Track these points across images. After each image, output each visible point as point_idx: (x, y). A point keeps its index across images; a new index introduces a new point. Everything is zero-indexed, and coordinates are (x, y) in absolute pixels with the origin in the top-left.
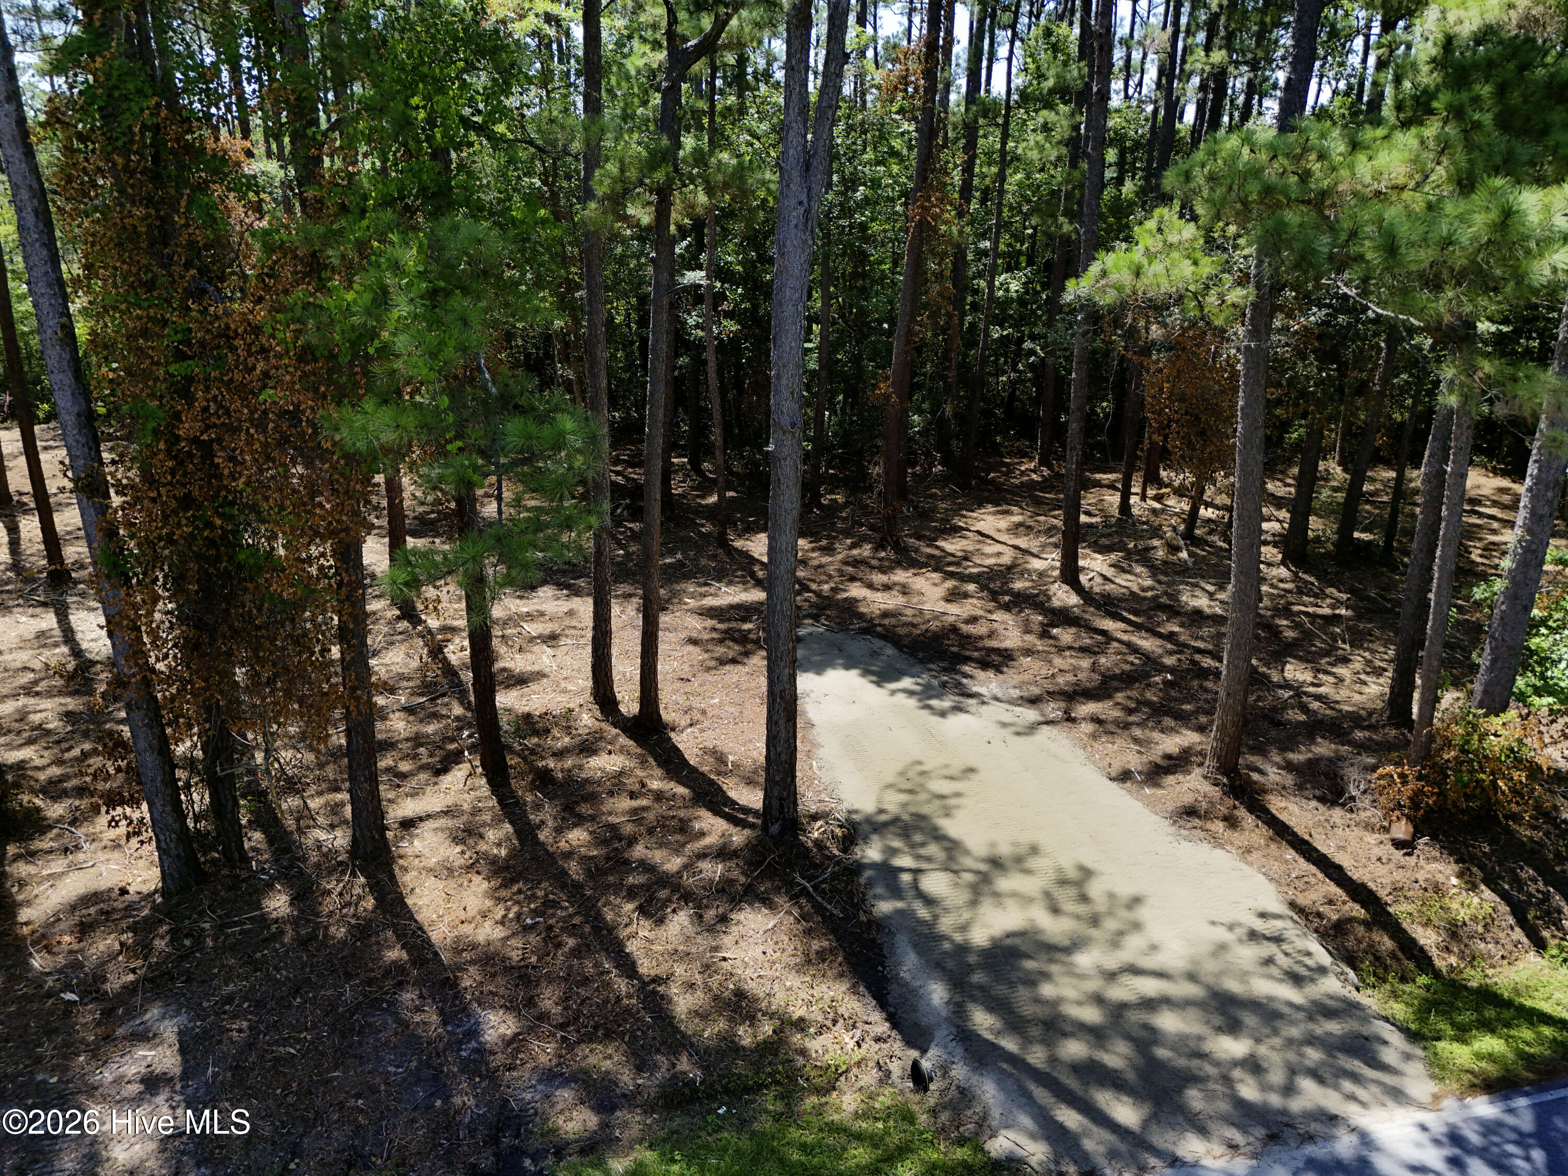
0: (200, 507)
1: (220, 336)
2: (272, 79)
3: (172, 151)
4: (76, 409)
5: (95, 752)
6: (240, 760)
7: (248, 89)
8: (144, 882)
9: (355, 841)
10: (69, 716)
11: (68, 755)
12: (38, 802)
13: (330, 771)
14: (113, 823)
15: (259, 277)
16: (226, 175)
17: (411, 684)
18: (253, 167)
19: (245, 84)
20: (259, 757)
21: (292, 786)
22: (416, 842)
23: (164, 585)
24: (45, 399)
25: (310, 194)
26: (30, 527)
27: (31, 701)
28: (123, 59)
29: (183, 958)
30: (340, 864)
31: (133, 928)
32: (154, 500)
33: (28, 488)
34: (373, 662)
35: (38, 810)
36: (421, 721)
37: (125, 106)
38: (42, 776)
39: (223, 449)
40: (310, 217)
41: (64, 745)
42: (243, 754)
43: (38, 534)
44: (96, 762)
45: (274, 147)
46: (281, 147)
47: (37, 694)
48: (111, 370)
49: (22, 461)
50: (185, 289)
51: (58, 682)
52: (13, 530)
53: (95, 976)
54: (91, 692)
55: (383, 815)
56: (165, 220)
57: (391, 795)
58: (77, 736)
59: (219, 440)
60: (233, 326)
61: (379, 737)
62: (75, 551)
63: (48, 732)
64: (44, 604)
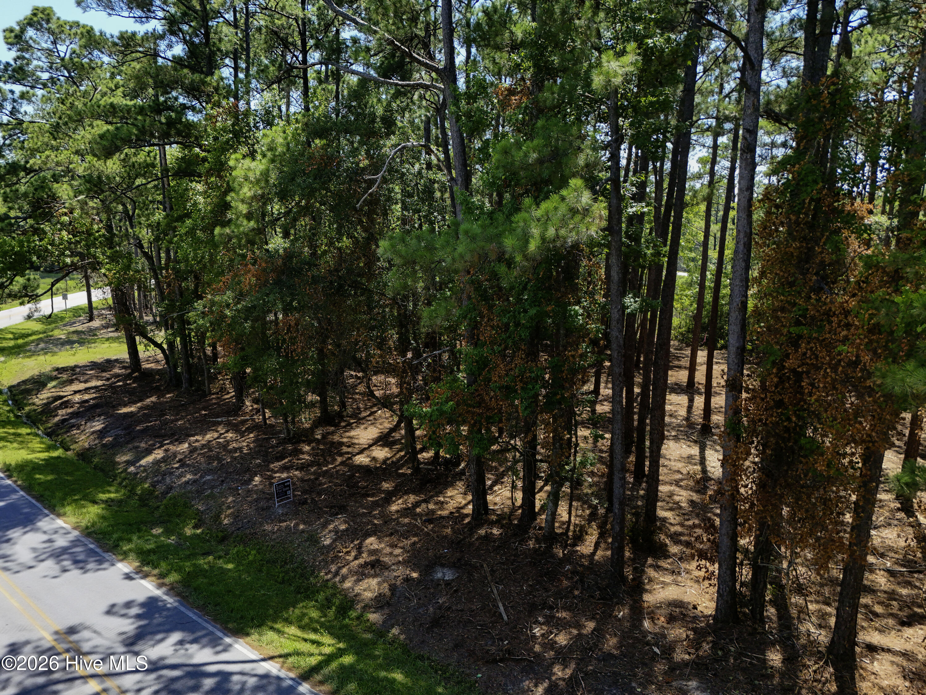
0: (786, 408)
1: (824, 314)
2: (897, 169)
3: (825, 212)
4: (737, 345)
5: (699, 526)
6: (774, 561)
7: (879, 175)
8: (706, 607)
9: (832, 641)
10: (692, 503)
11: (687, 523)
12: (667, 541)
13: (827, 591)
14: (699, 568)
15: (858, 283)
16: (853, 224)
17: (897, 556)
18: (870, 220)
19: (878, 173)
20: (785, 565)
21: (800, 590)
22: (875, 663)
23: (756, 447)
24: (723, 338)
25: (904, 235)
26: (699, 401)
27: (677, 489)
28: (811, 165)
29: (716, 661)
30: (819, 652)
31: (694, 630)
32: (762, 399)
33: (704, 382)
34: (873, 532)
35: (666, 545)
36: (899, 584)
37: (804, 189)
38: (673, 529)
39: (808, 378)
40: (900, 249)
41: (686, 517)
42: (776, 559)
43: (702, 406)
44: (699, 531)
45: (888, 208)
46: (892, 208)
47: (680, 486)
48: (760, 327)
49: (704, 367)
50: (810, 287)
51: (691, 483)
52: (691, 401)
53: (670, 645)
54: (705, 493)
55: (855, 635)
56: (811, 250)
57: (865, 624)
58: (693, 514)
59: (808, 373)
60: (833, 309)
61: (865, 582)
62: (717, 418)
63: (681, 508)
64: (695, 442)
